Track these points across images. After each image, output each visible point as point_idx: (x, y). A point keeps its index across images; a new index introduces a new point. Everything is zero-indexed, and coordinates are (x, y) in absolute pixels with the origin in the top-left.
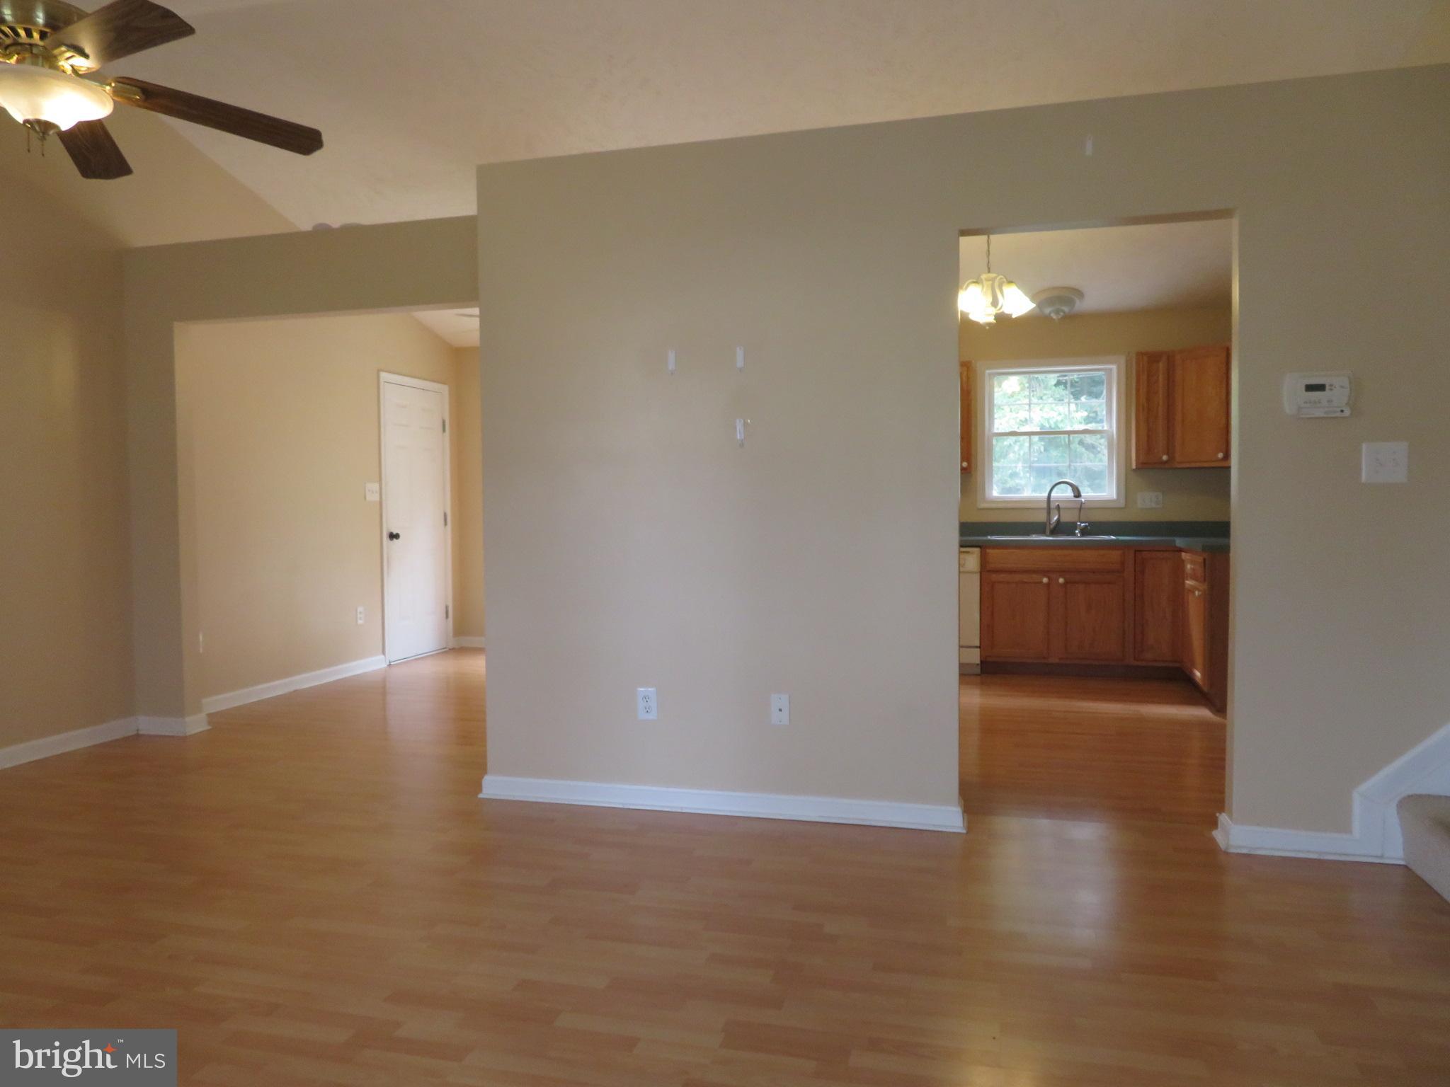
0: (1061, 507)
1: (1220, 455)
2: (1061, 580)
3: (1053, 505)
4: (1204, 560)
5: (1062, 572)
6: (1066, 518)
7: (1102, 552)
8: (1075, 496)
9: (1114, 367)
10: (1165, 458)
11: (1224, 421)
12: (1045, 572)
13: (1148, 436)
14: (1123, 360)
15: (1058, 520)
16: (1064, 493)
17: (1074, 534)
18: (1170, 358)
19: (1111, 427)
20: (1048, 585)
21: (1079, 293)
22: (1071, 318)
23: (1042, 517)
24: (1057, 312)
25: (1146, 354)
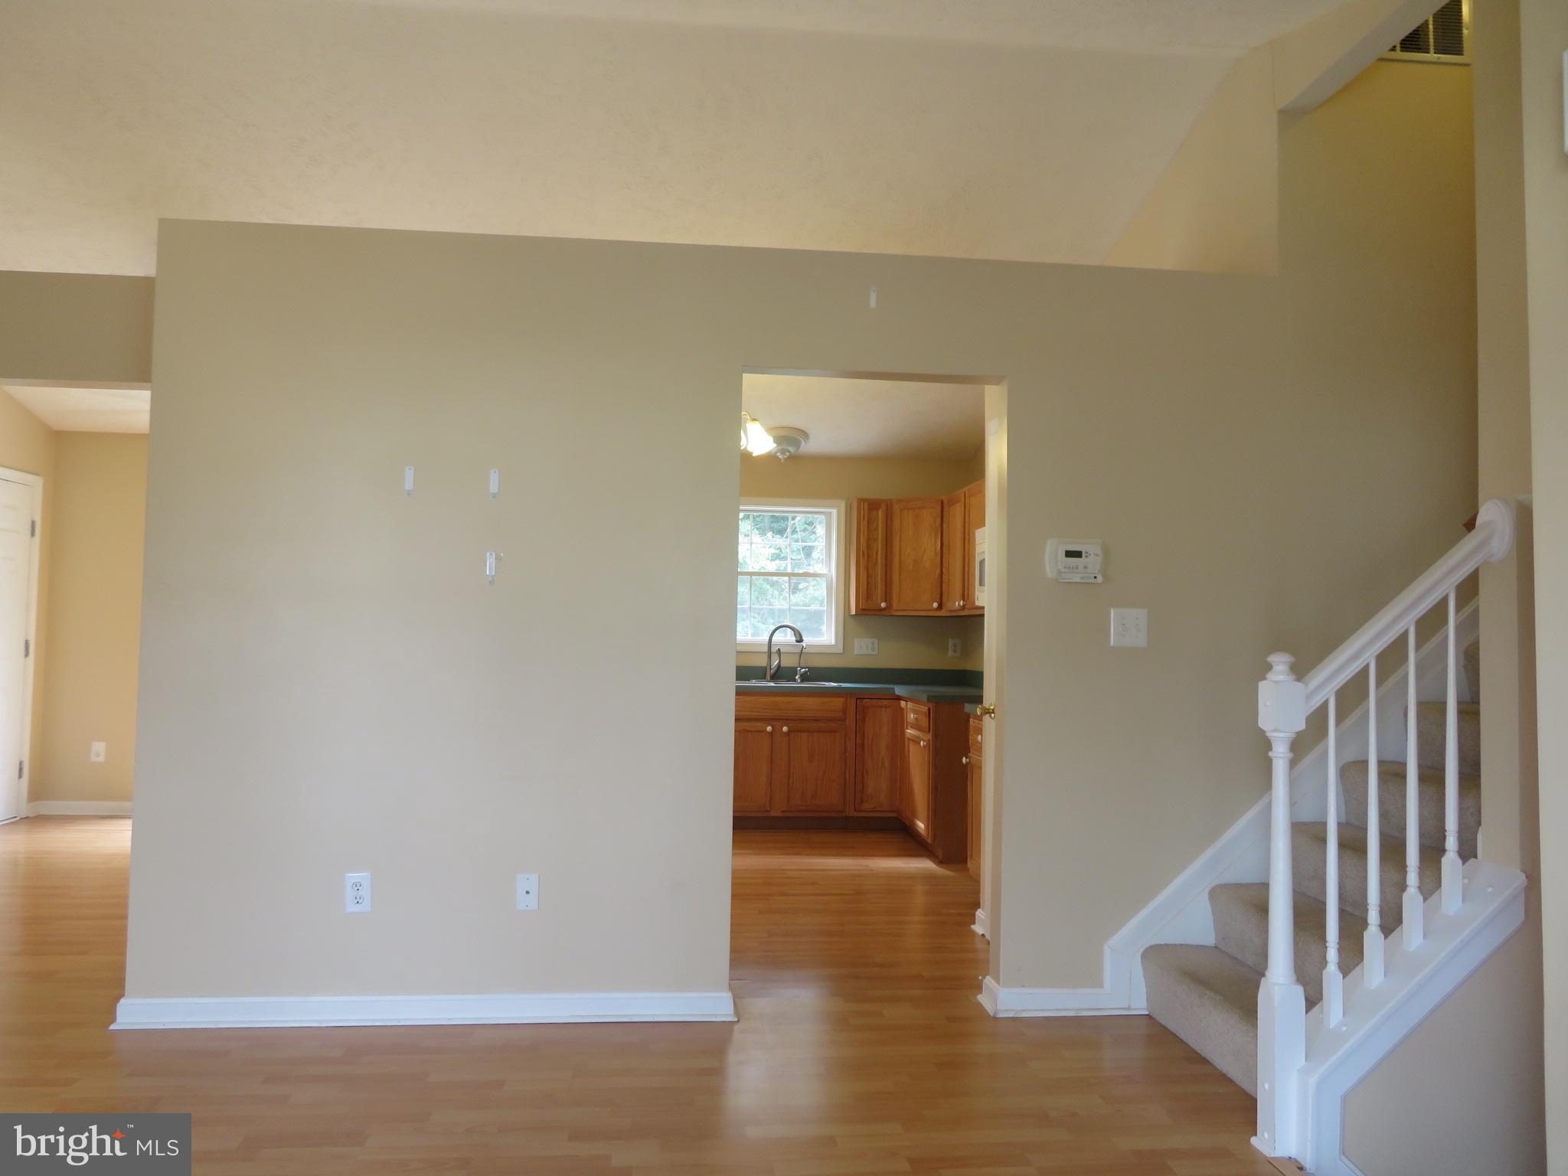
0: (781, 651)
1: (935, 605)
2: (785, 729)
3: (774, 649)
4: (929, 709)
5: (786, 720)
6: (785, 663)
7: (825, 700)
8: (797, 641)
9: (834, 511)
10: (883, 605)
11: (938, 572)
12: (769, 721)
13: (868, 582)
14: (843, 505)
15: (779, 666)
16: (785, 638)
17: (795, 680)
18: (889, 506)
19: (830, 571)
20: (772, 733)
21: (805, 434)
22: (794, 458)
23: (762, 662)
24: (783, 452)
25: (864, 500)
